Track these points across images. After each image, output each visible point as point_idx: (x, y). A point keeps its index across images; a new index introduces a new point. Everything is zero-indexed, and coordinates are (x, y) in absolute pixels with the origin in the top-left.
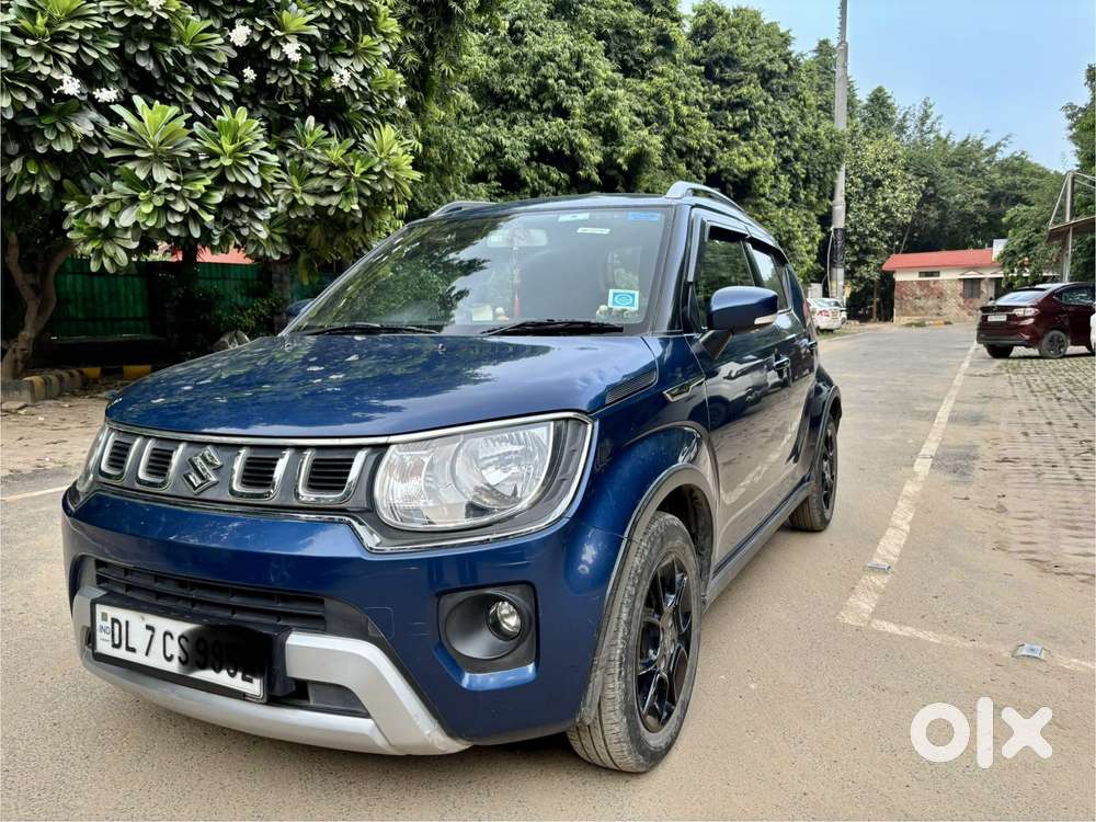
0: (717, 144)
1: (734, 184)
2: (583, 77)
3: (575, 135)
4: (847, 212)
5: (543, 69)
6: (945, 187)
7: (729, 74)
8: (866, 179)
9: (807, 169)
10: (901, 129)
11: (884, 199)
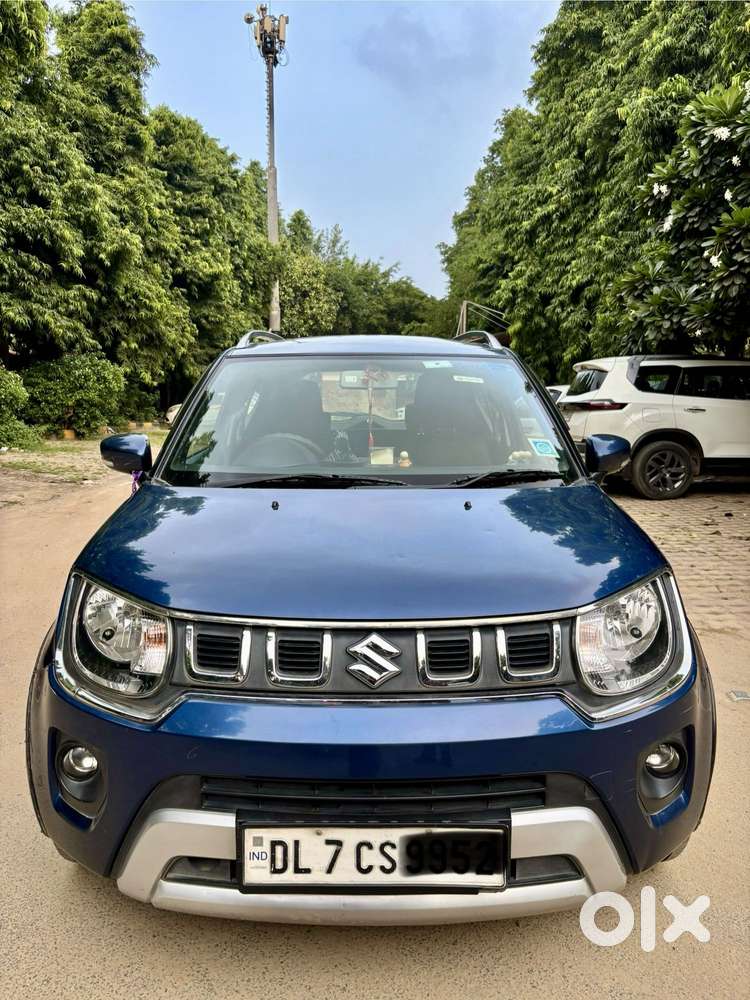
0: (182, 247)
1: (199, 286)
2: (58, 167)
3: (57, 226)
4: (282, 318)
5: (17, 154)
6: (355, 302)
7: (188, 182)
8: (296, 289)
9: (254, 277)
10: (317, 249)
11: (311, 308)
